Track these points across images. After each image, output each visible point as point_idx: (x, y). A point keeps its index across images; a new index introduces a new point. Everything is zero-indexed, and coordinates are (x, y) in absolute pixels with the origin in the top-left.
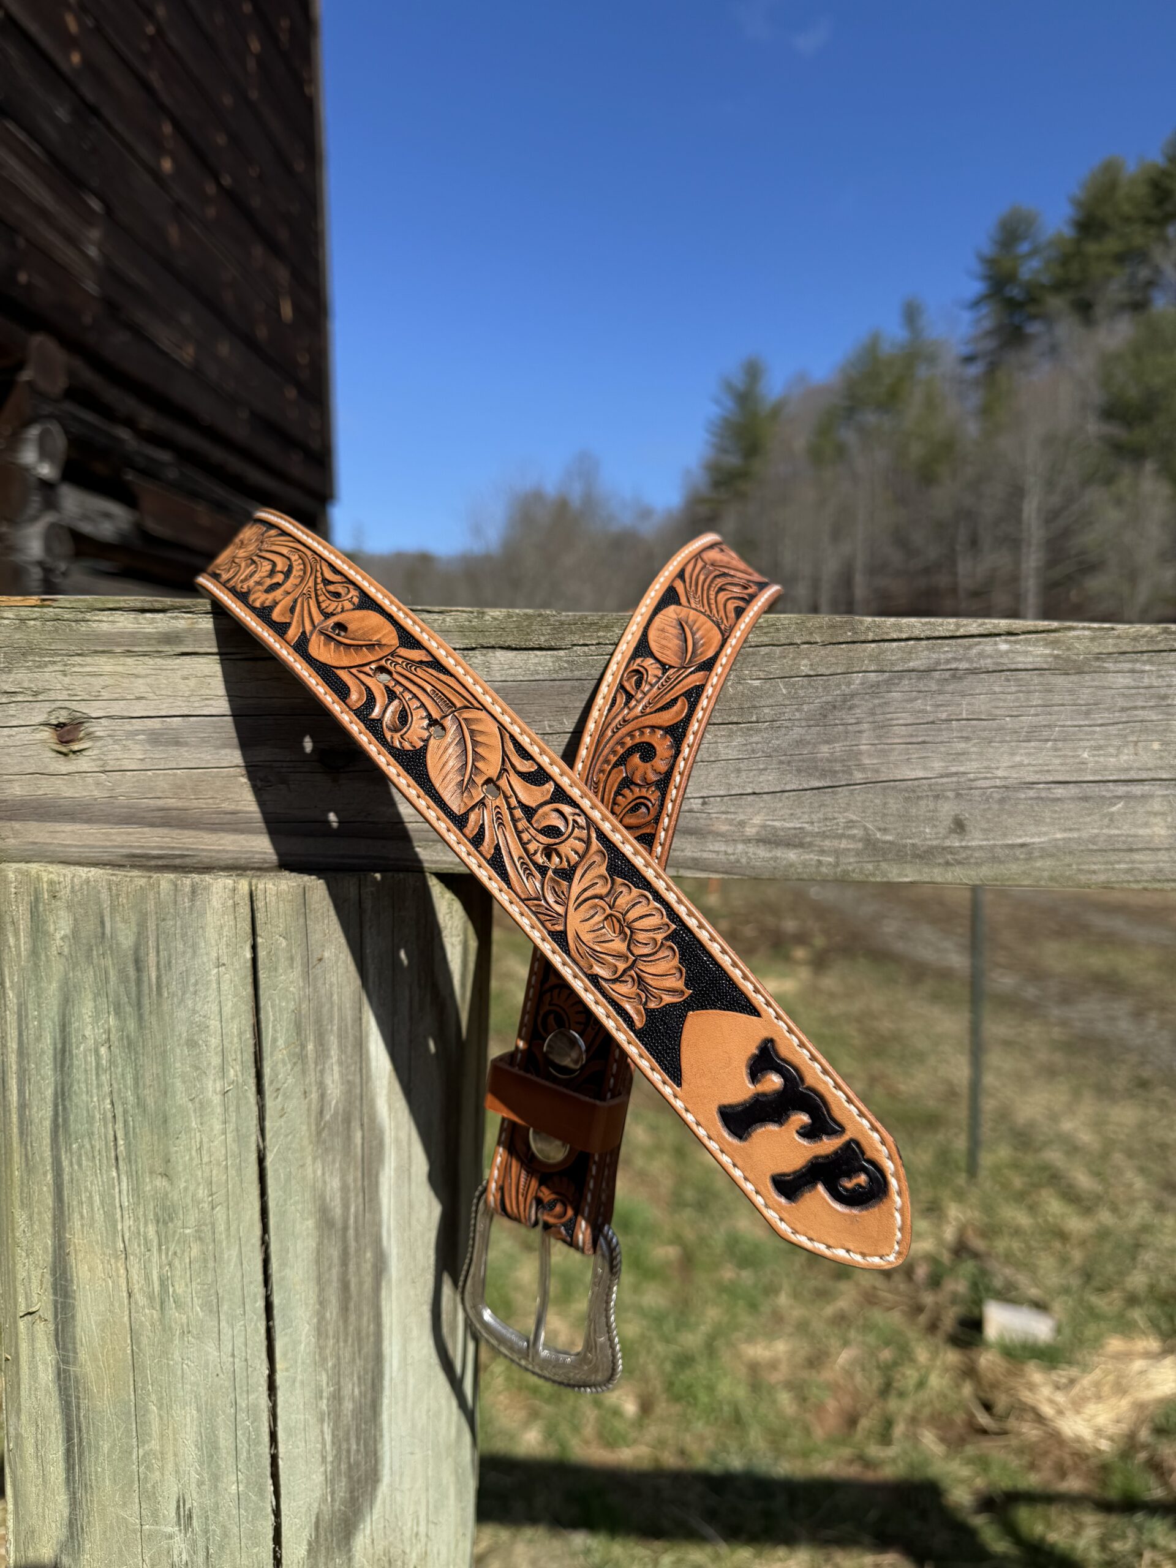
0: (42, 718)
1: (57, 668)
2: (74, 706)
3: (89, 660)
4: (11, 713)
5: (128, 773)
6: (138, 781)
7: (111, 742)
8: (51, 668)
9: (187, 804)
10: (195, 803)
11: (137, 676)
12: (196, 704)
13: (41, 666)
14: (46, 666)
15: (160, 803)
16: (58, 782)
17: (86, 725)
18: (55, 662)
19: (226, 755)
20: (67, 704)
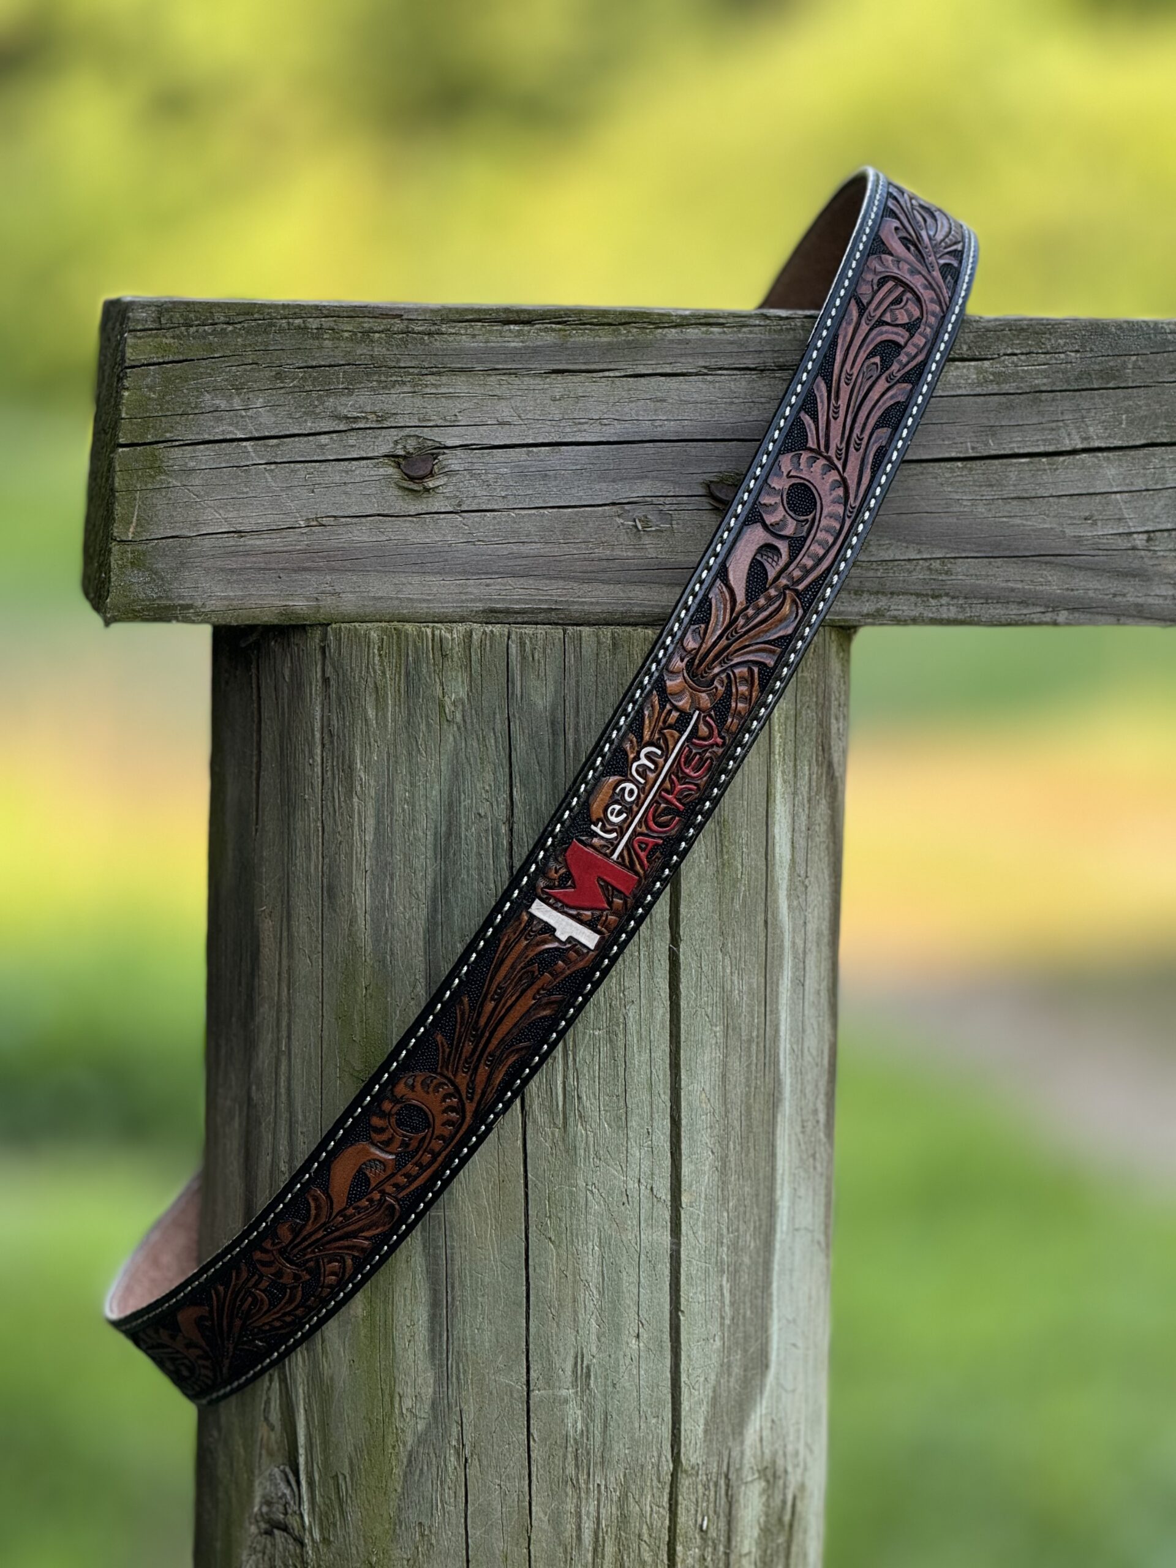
0: (385, 449)
1: (406, 389)
2: (426, 433)
3: (444, 379)
4: (351, 442)
5: (488, 514)
6: (499, 523)
7: (468, 477)
8: (398, 389)
9: (556, 551)
10: (566, 549)
11: (500, 398)
12: (568, 430)
13: (386, 387)
14: (393, 386)
15: (525, 549)
16: (405, 525)
17: (441, 457)
18: (404, 383)
19: (601, 490)
20: (418, 432)
